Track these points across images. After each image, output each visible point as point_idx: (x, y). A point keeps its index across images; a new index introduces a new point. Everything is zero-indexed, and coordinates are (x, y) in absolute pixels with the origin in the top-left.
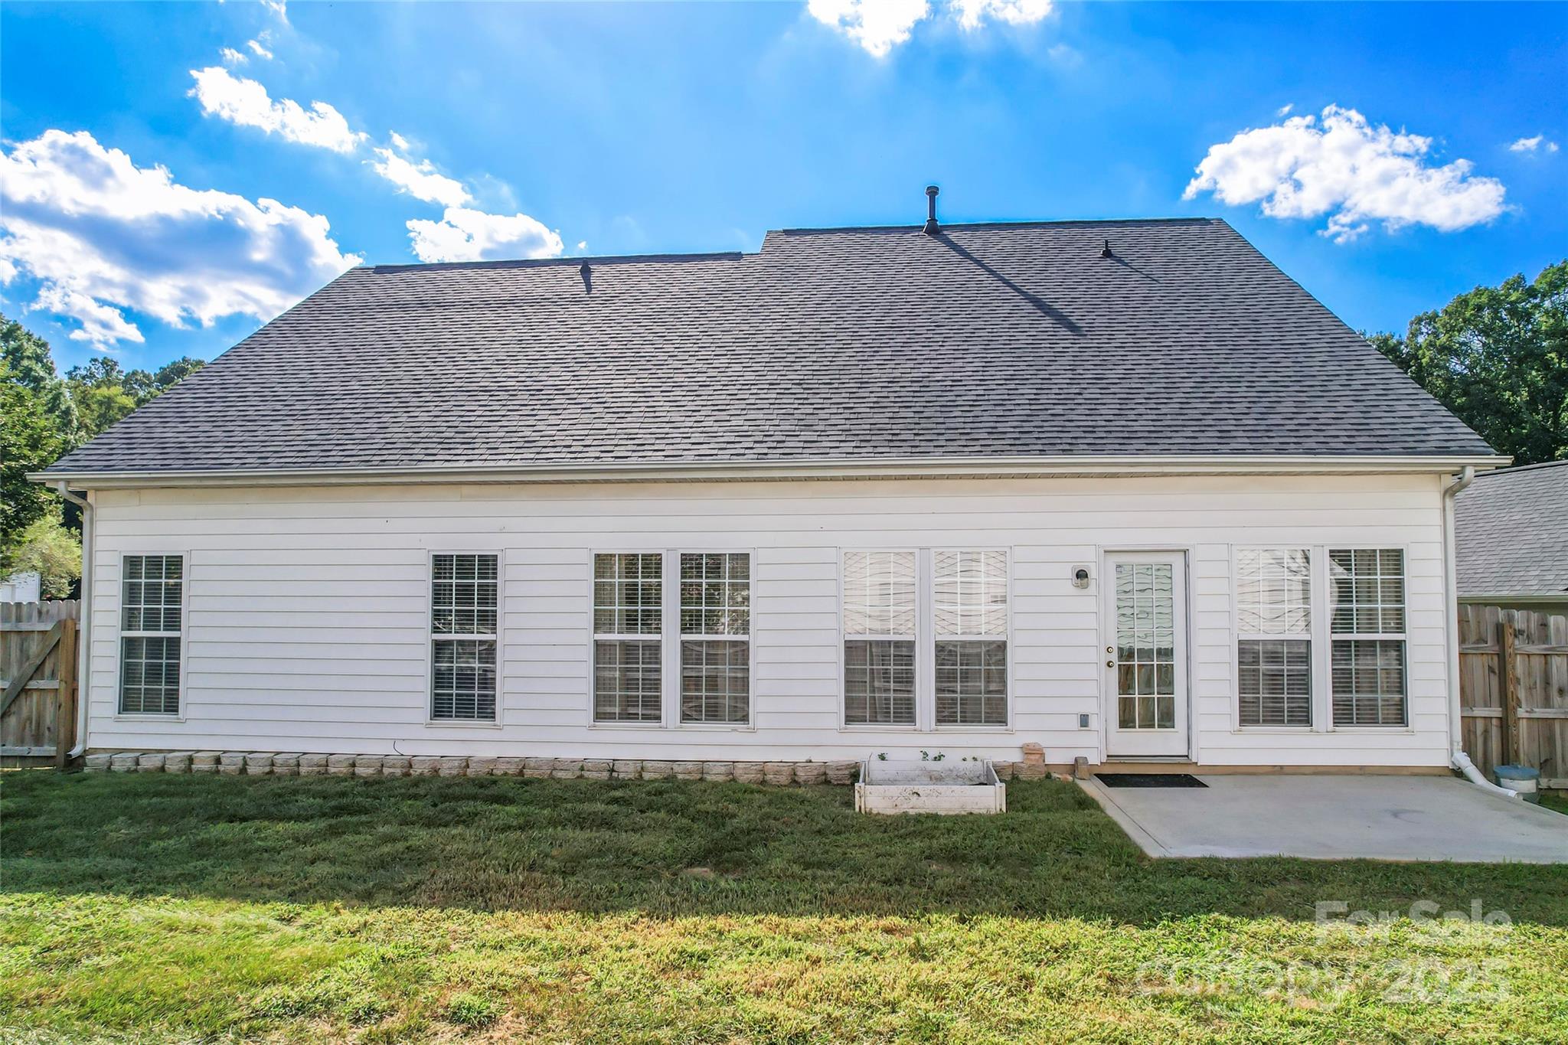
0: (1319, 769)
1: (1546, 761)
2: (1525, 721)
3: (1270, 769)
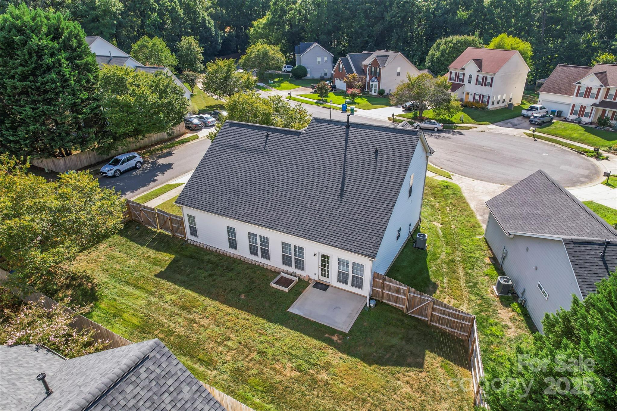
1: (388, 299)
2: (386, 293)
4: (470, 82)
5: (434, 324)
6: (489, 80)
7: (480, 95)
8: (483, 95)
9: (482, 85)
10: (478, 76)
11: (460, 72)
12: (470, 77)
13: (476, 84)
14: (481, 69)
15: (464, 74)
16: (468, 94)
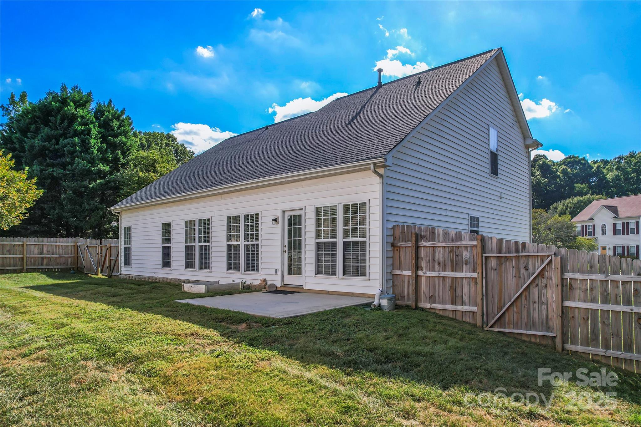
0: (340, 293)
1: (432, 296)
2: (424, 277)
3: (325, 292)
4: (604, 233)
5: (579, 348)
6: (632, 226)
7: (624, 247)
8: (628, 247)
9: (623, 234)
10: (614, 224)
11: (588, 224)
12: (604, 227)
13: (614, 234)
14: (617, 215)
15: (594, 226)
16: (604, 248)
